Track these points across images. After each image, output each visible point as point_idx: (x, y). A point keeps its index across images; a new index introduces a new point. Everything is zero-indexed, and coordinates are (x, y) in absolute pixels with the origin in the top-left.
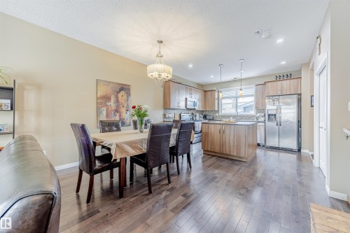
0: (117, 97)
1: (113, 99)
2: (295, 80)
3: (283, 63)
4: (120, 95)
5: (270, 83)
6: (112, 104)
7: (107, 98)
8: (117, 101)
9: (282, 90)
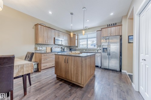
2: (118, 27)
3: (112, 14)
5: (104, 29)
9: (111, 34)
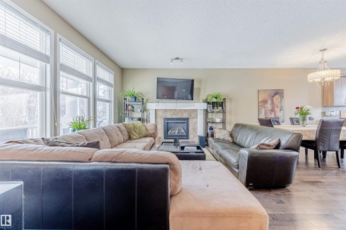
0: (272, 100)
1: (269, 102)
4: (275, 98)
6: (269, 106)
7: (265, 102)
8: (273, 103)
